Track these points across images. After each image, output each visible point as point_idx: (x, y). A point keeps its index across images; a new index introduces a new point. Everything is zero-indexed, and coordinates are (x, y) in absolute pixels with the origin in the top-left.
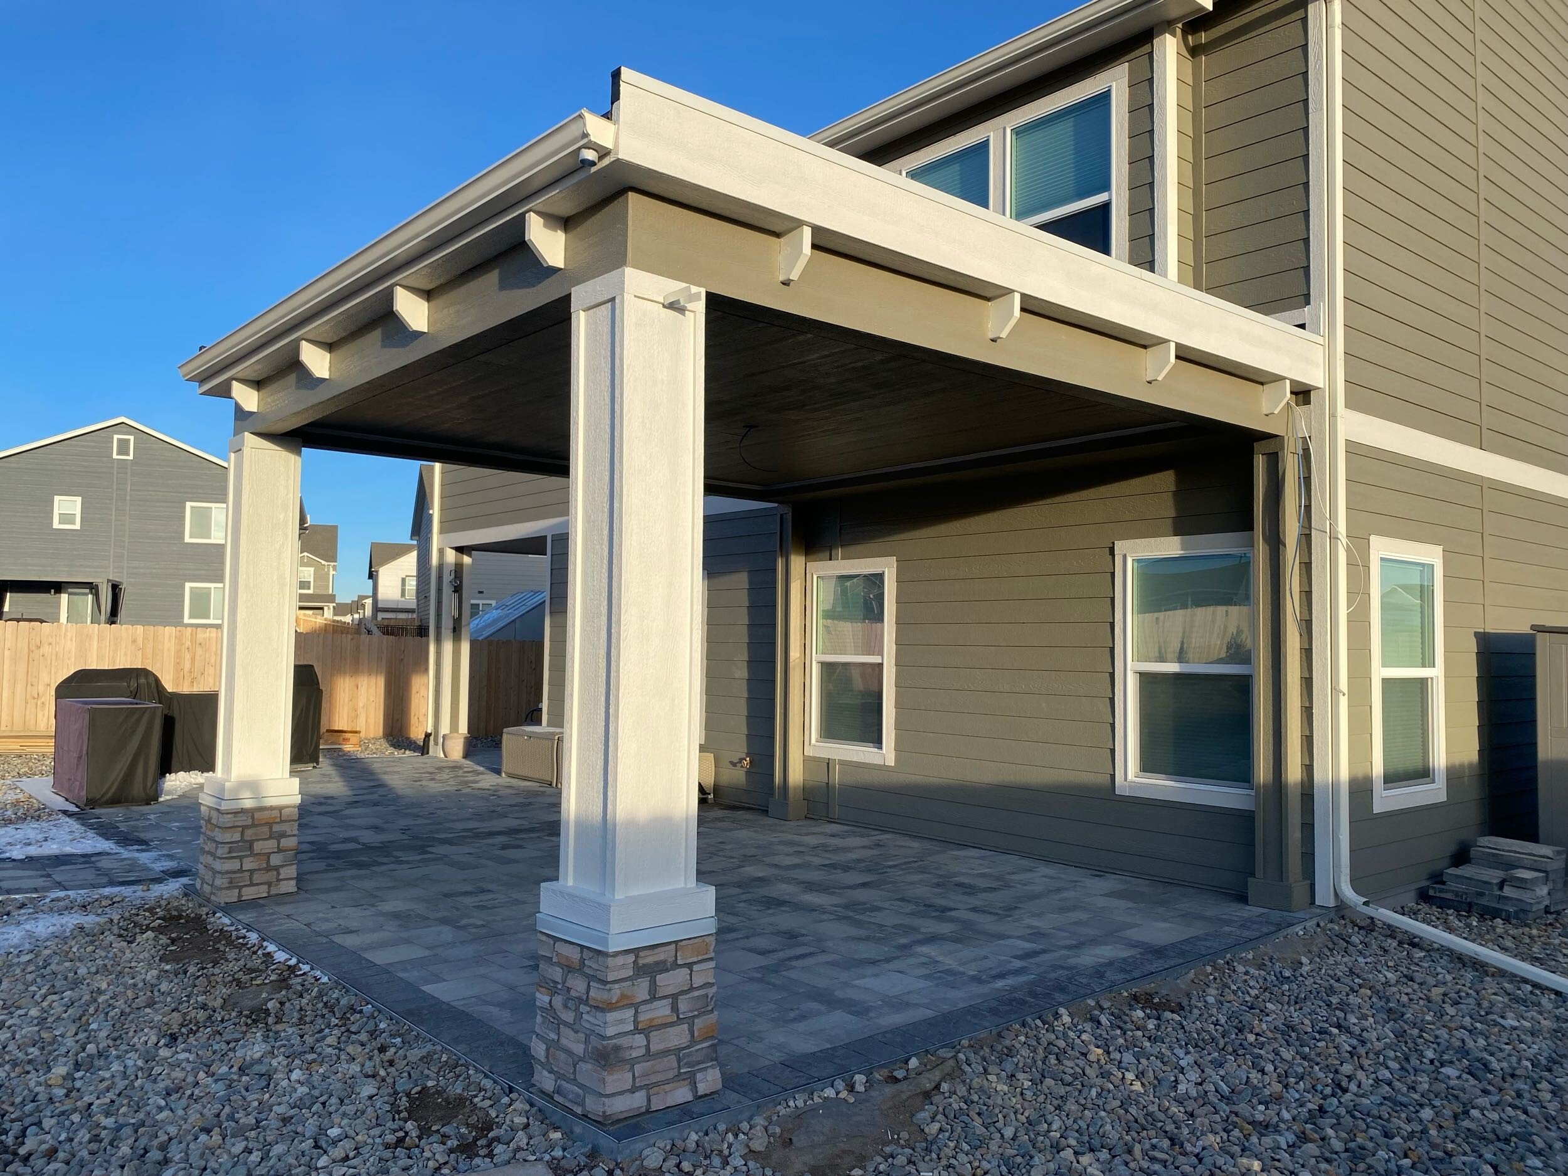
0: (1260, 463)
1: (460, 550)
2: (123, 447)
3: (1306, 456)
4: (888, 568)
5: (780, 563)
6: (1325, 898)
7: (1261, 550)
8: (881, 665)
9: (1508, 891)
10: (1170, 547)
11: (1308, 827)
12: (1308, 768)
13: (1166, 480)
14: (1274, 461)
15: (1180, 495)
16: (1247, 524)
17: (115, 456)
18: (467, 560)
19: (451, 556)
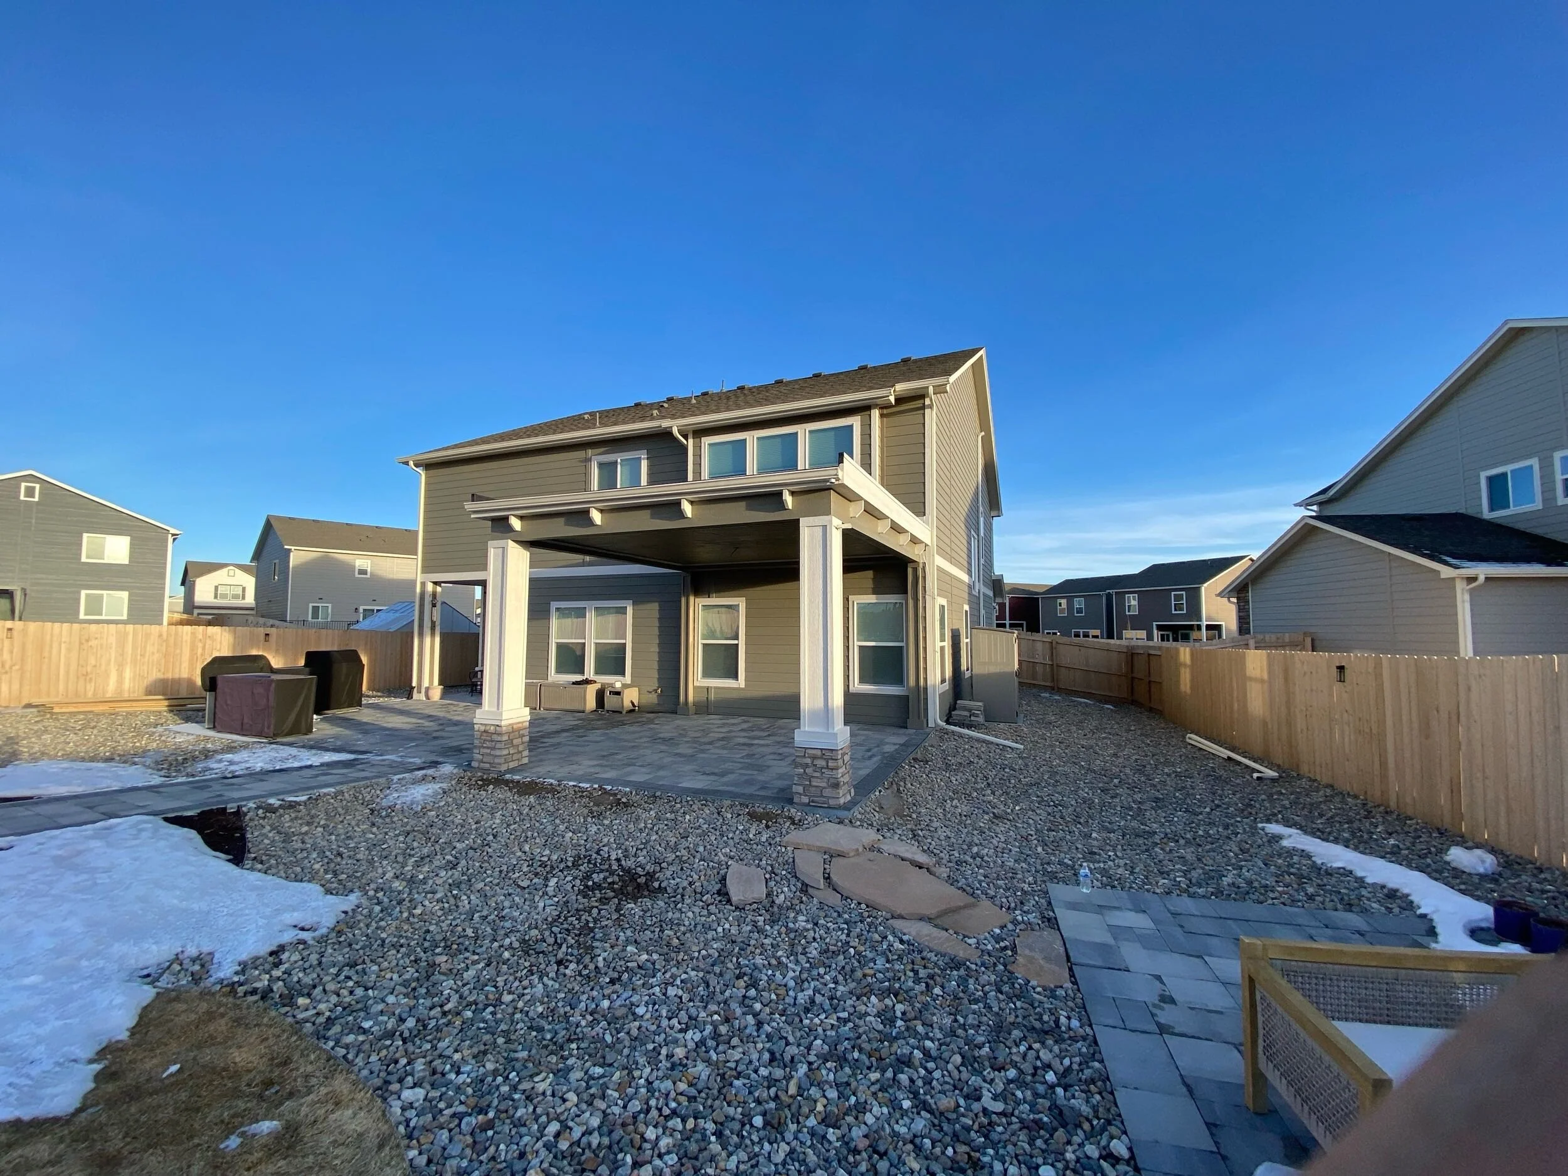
0: (910, 571)
1: (435, 583)
2: (30, 492)
3: (924, 569)
4: (741, 602)
5: (683, 600)
6: (931, 724)
7: (911, 602)
8: (737, 645)
9: (972, 718)
10: (872, 599)
11: (926, 699)
12: (926, 679)
13: (870, 574)
14: (915, 570)
15: (874, 579)
16: (905, 591)
17: (22, 498)
18: (439, 589)
19: (430, 587)
